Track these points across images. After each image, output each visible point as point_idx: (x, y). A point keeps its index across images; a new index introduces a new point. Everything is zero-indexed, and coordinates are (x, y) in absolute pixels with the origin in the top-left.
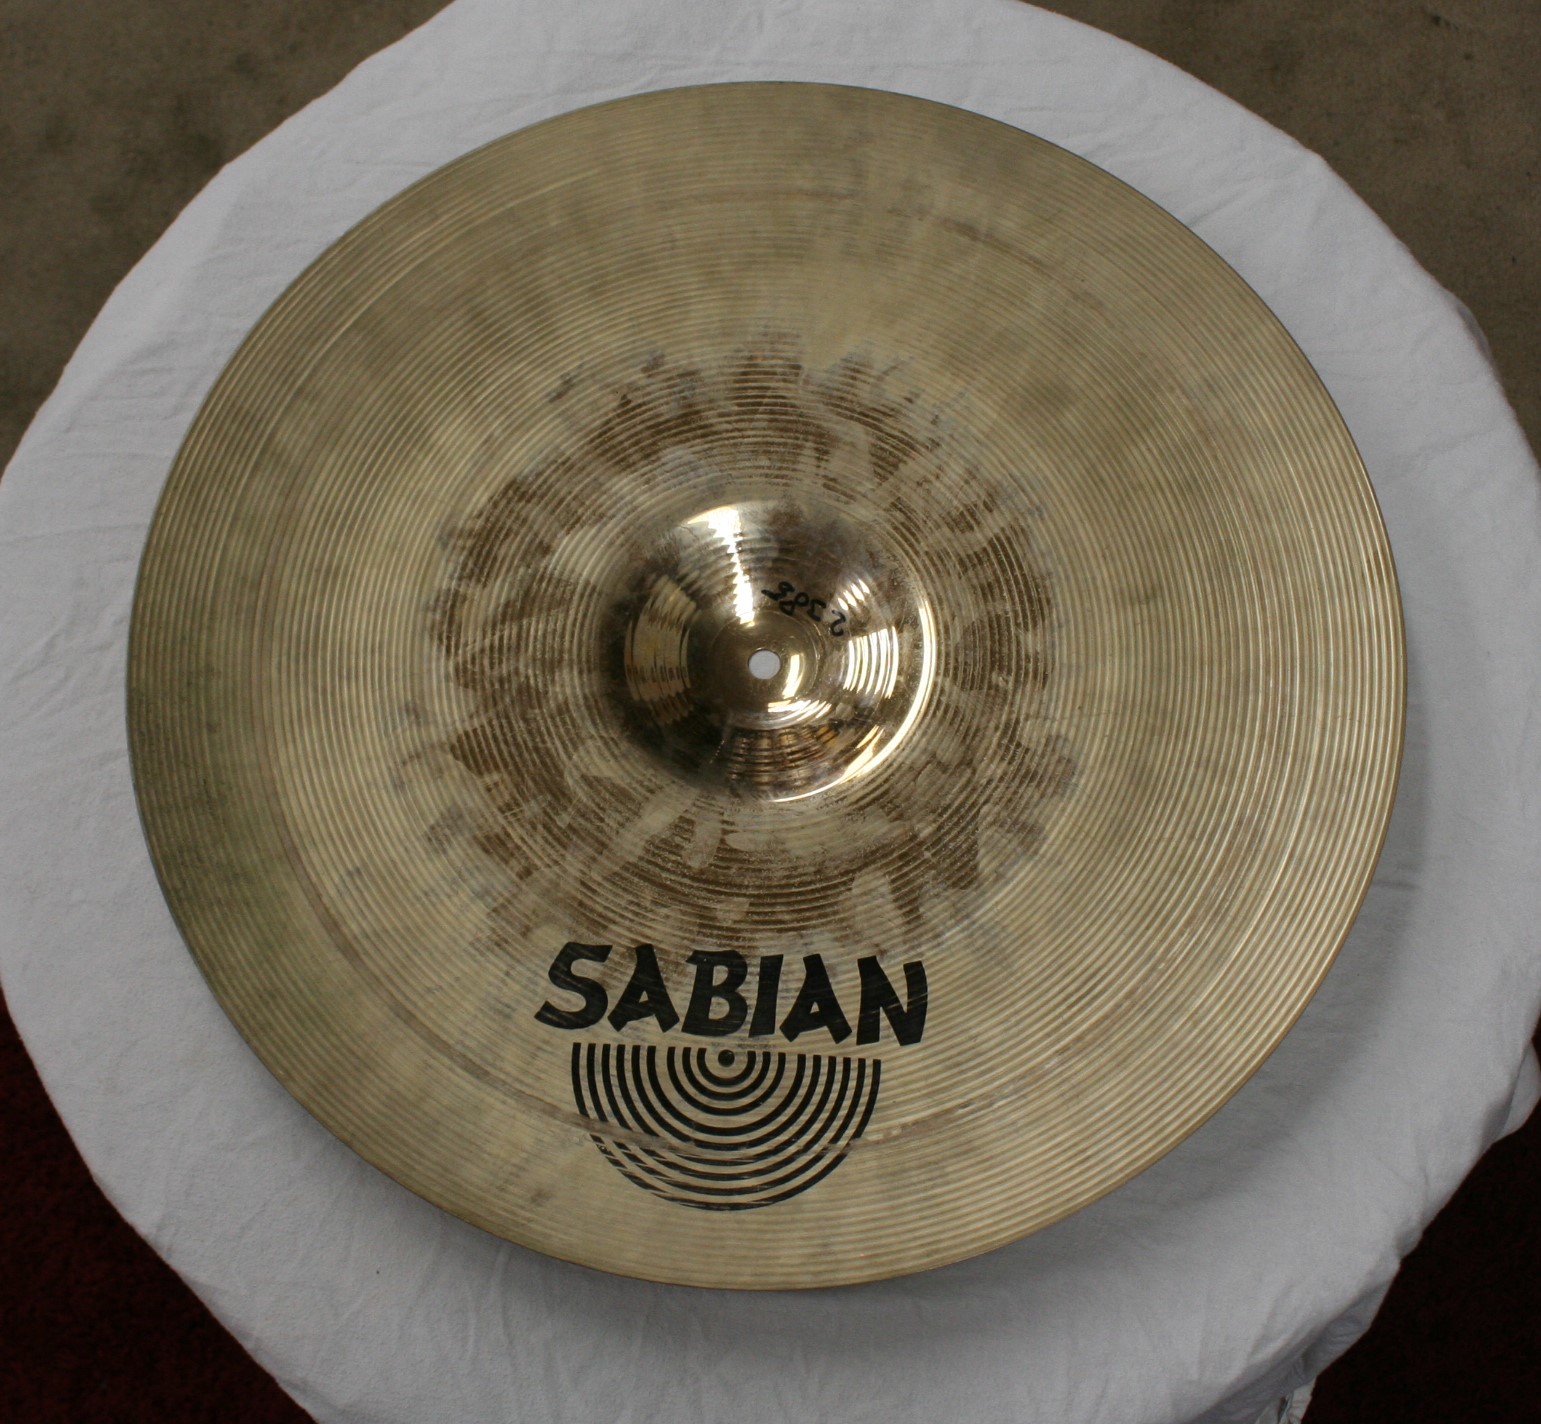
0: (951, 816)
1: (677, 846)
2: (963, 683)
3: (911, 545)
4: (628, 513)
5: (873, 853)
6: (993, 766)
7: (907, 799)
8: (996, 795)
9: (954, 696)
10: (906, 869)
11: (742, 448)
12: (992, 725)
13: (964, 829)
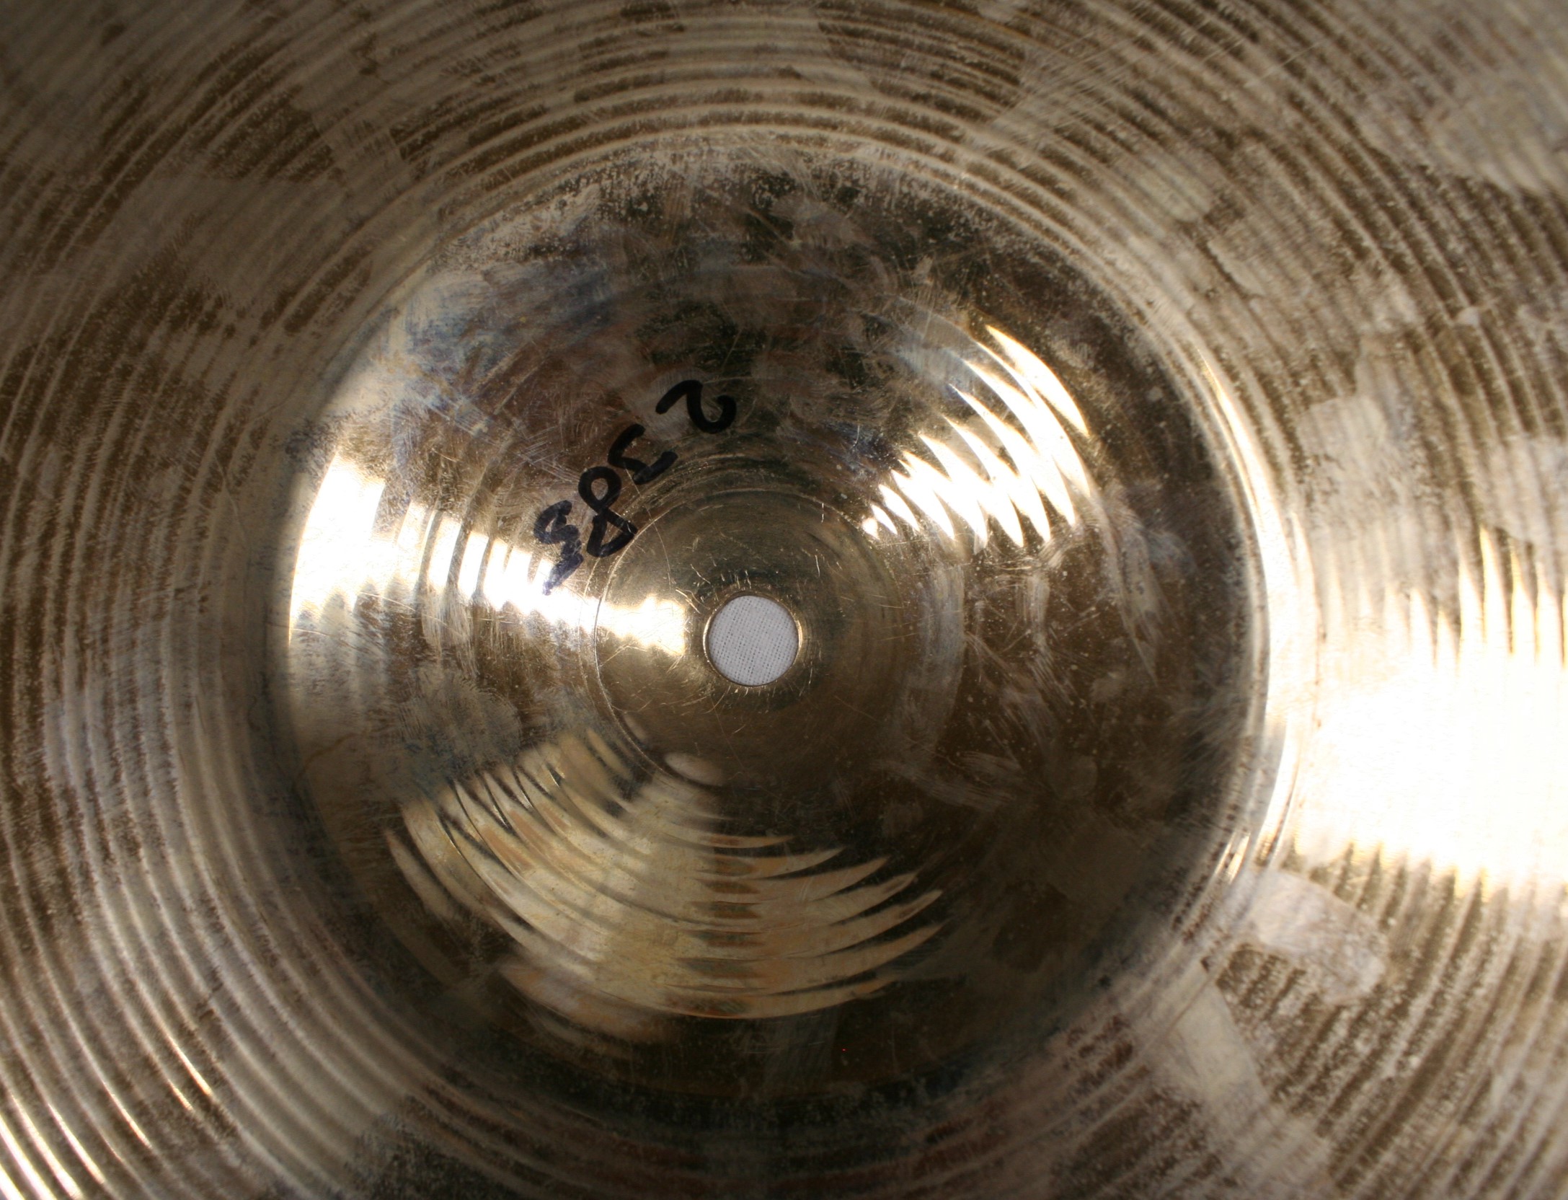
0: (1370, 226)
1: (1307, 1011)
2: (992, 97)
3: (546, 134)
4: (216, 928)
5: (1433, 459)
6: (1252, 82)
7: (1298, 331)
8: (1336, 92)
9: (1026, 130)
10: (1501, 384)
11: (107, 537)
12: (1133, 55)
13: (1414, 203)
